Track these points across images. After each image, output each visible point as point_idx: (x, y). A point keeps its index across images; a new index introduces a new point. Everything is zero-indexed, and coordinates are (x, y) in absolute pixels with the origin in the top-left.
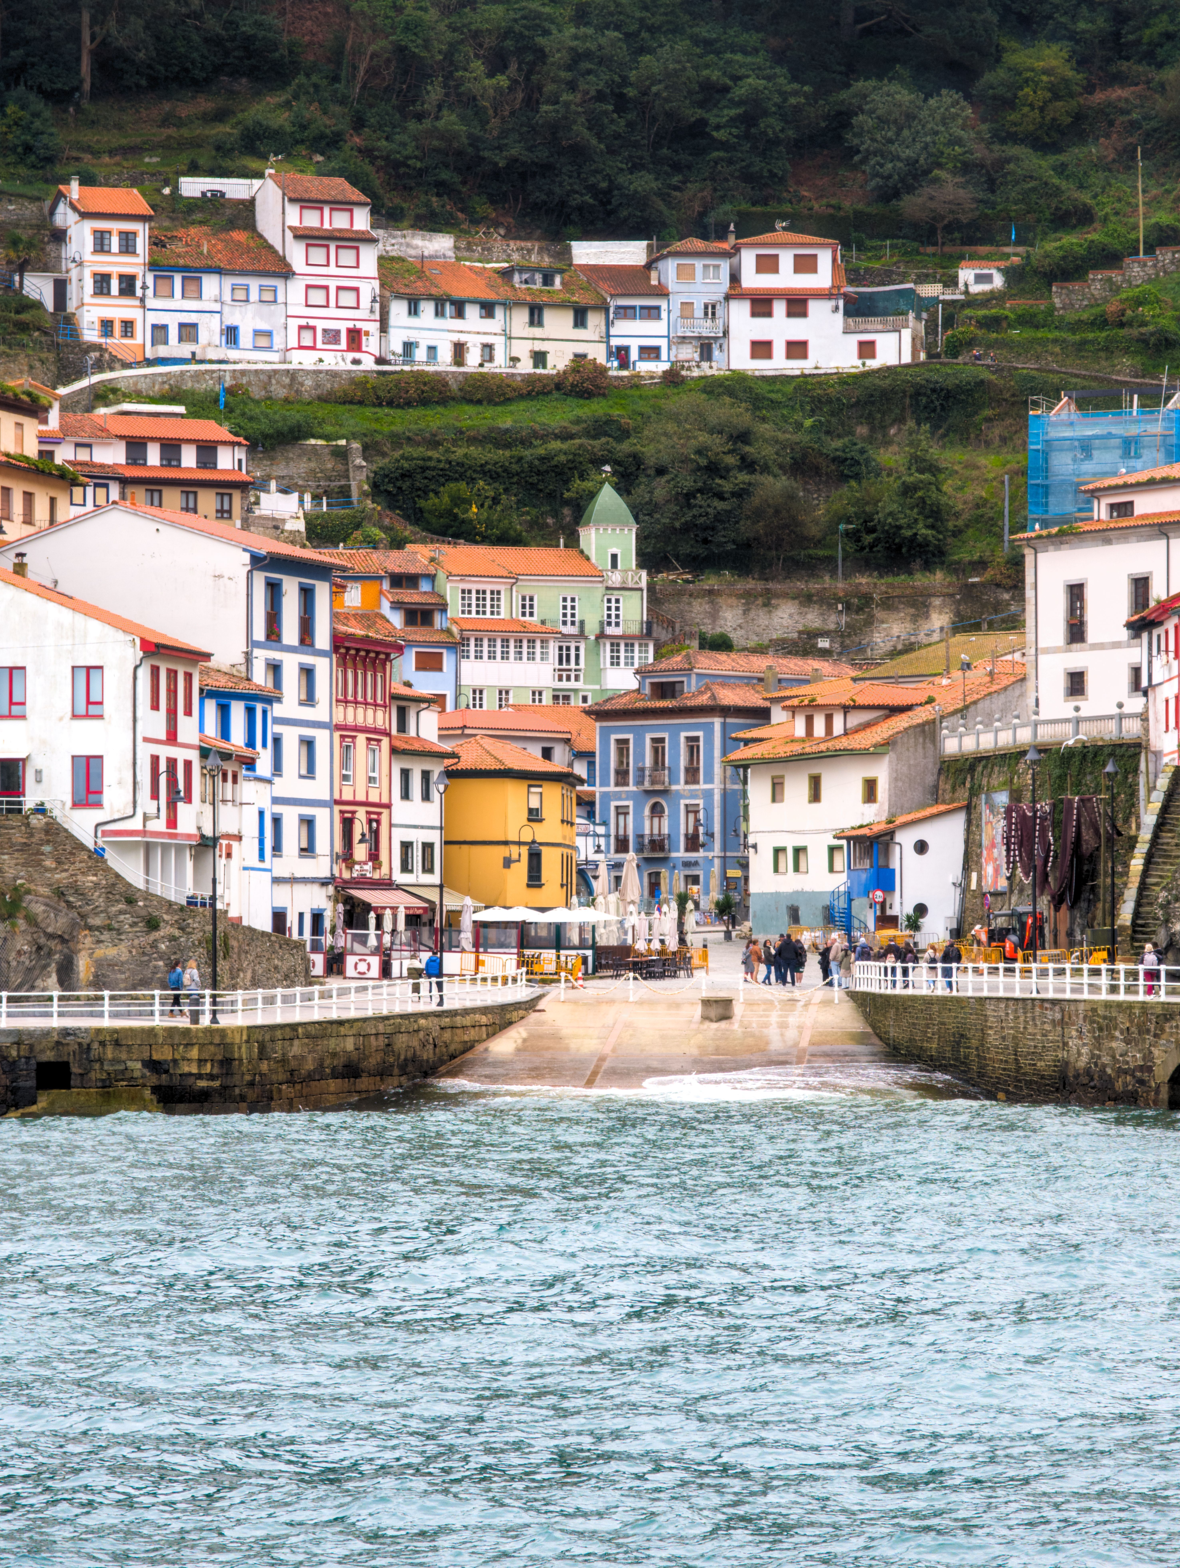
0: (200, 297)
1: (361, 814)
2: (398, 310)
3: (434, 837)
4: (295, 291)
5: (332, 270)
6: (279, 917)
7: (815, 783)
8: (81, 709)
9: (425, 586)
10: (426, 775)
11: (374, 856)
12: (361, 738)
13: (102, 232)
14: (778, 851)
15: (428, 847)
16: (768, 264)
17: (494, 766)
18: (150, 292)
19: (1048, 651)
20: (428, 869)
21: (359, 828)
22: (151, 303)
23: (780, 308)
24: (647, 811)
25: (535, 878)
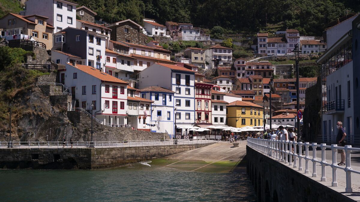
0: (274, 46)
1: (203, 113)
2: (303, 46)
3: (224, 117)
4: (288, 45)
5: (293, 42)
8: (93, 93)
10: (222, 107)
12: (203, 100)
13: (261, 39)
15: (222, 118)
17: (234, 105)
18: (267, 46)
20: (222, 122)
21: (203, 115)
22: (268, 48)
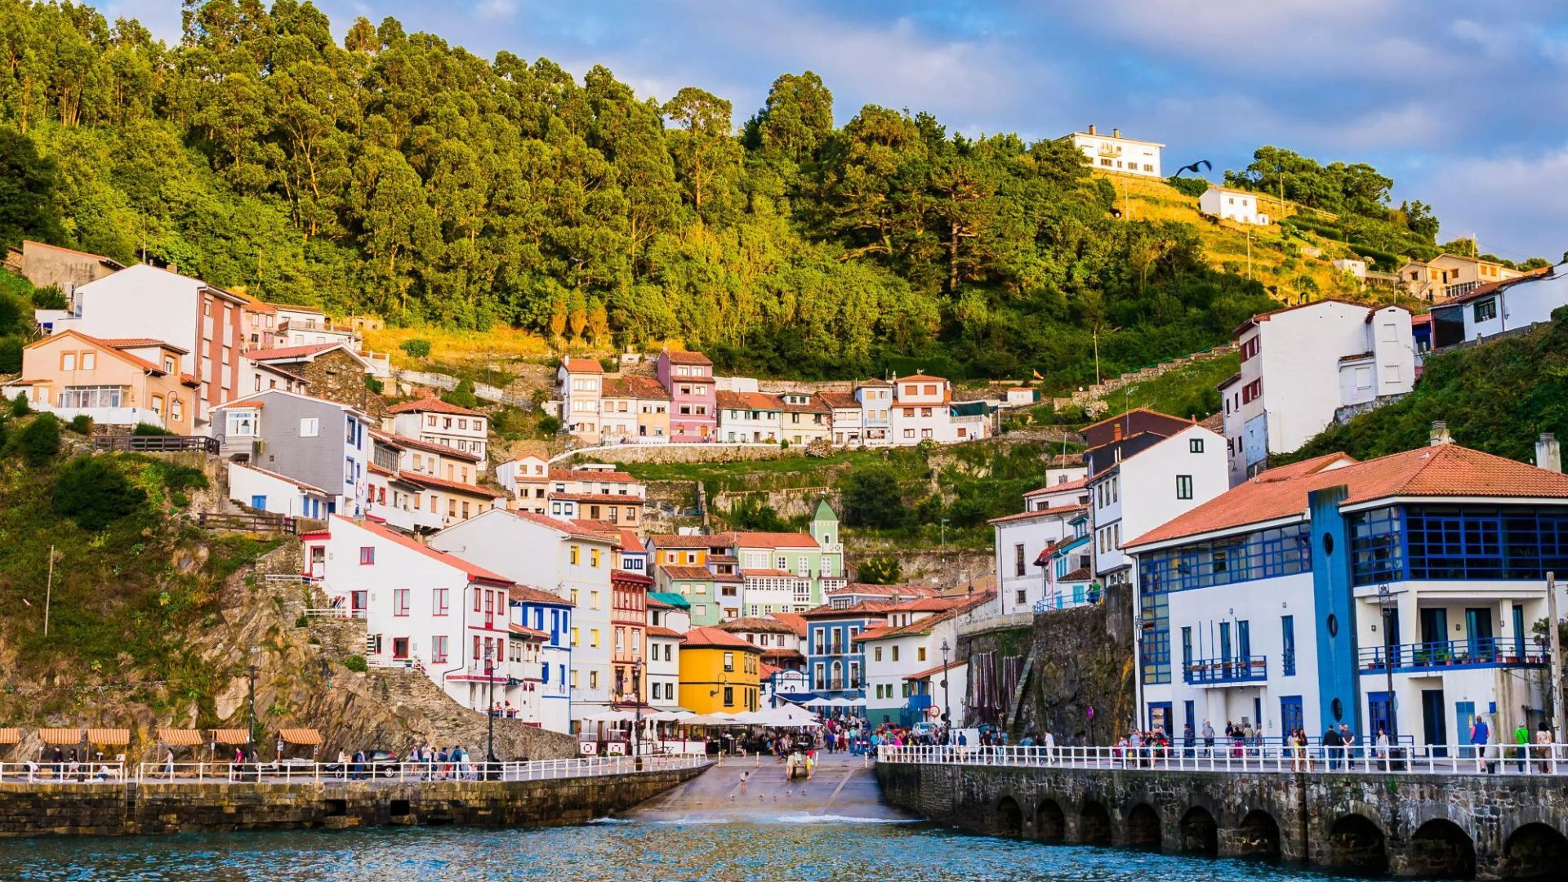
0: (627, 411)
1: (628, 669)
2: (726, 414)
3: (675, 681)
4: (674, 408)
6: (575, 725)
7: (896, 649)
8: (437, 611)
9: (727, 552)
10: (668, 648)
11: (636, 690)
12: (628, 628)
14: (880, 687)
15: (669, 686)
16: (912, 391)
17: (705, 642)
19: (1007, 579)
20: (669, 697)
21: (628, 674)
23: (918, 411)
24: (832, 667)
25: (728, 701)
